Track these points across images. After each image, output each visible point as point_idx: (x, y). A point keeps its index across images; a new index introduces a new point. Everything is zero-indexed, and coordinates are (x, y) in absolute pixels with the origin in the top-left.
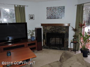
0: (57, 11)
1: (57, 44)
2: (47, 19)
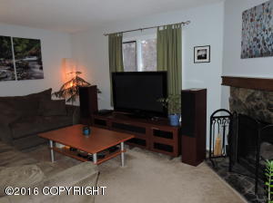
2: (242, 57)
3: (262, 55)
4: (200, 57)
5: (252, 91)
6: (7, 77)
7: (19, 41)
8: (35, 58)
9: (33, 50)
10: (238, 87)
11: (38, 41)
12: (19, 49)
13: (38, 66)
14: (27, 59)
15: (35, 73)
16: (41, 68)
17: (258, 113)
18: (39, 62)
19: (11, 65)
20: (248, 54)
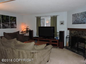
0: (79, 17)
1: (79, 48)
2: (72, 24)
3: (77, 24)
4: (61, 24)
5: (75, 31)
6: (8, 27)
7: (11, 17)
8: (15, 22)
9: (14, 20)
10: (72, 30)
11: (16, 17)
12: (11, 19)
13: (15, 24)
14: (13, 22)
15: (14, 26)
16: (16, 25)
17: (77, 36)
18: (16, 23)
19: (9, 24)
20: (74, 23)
